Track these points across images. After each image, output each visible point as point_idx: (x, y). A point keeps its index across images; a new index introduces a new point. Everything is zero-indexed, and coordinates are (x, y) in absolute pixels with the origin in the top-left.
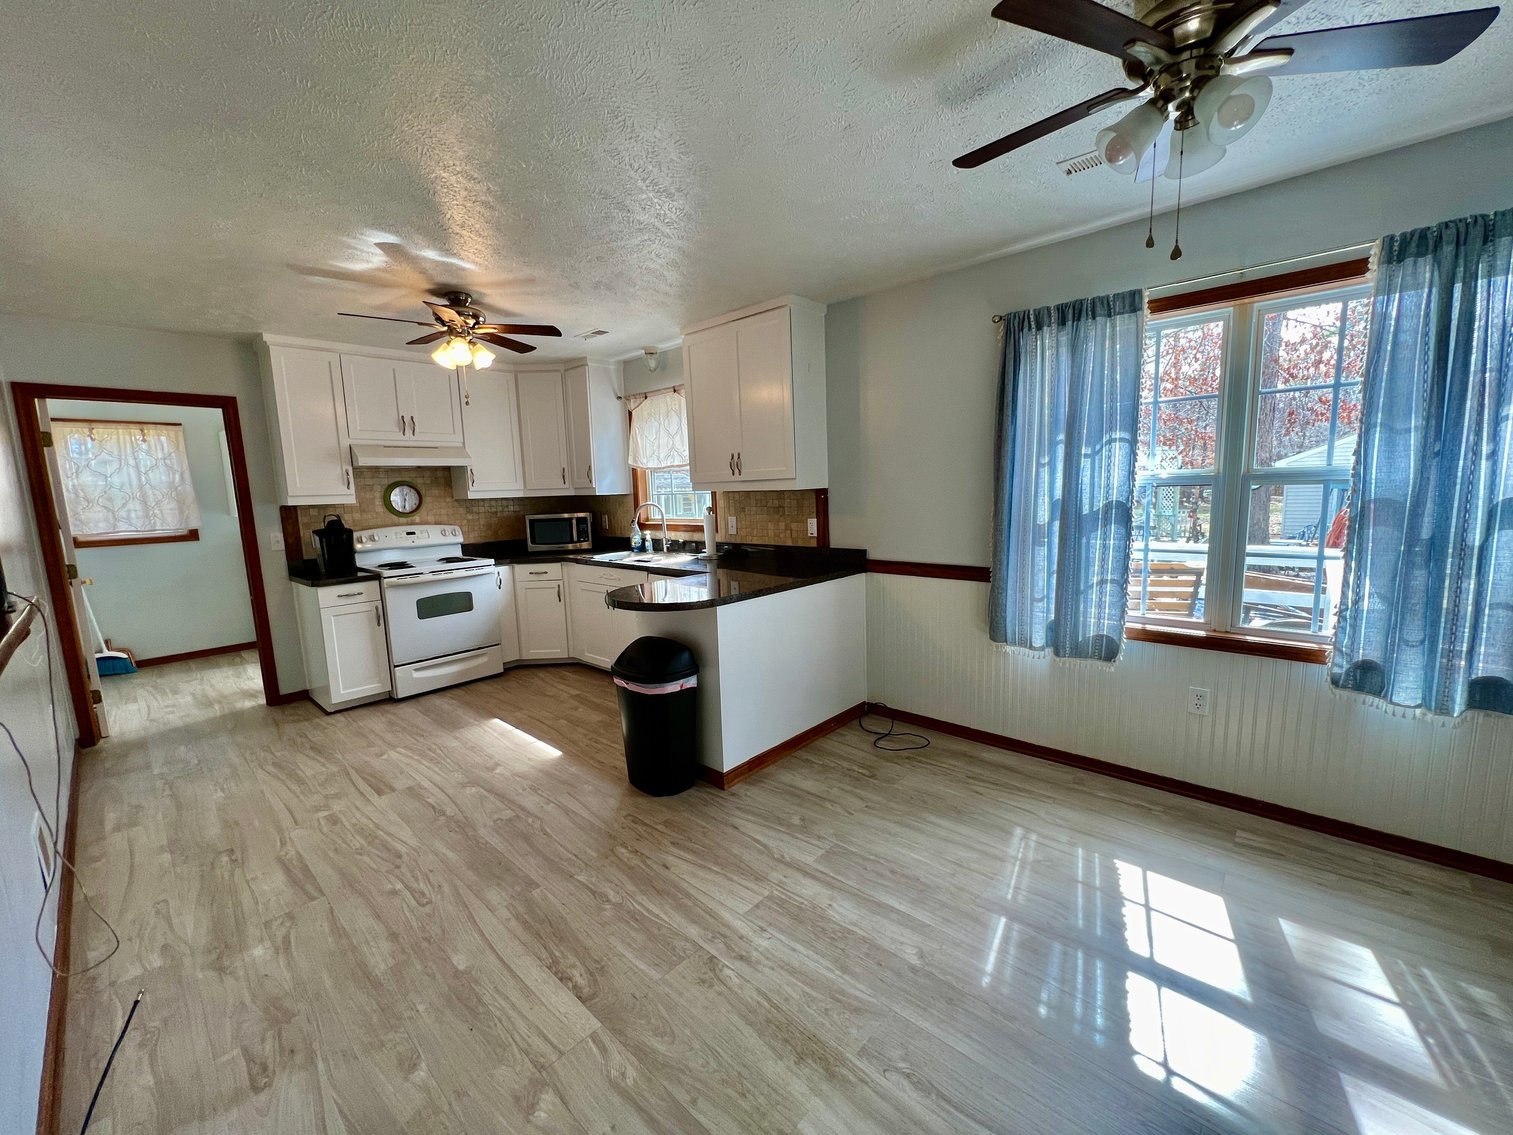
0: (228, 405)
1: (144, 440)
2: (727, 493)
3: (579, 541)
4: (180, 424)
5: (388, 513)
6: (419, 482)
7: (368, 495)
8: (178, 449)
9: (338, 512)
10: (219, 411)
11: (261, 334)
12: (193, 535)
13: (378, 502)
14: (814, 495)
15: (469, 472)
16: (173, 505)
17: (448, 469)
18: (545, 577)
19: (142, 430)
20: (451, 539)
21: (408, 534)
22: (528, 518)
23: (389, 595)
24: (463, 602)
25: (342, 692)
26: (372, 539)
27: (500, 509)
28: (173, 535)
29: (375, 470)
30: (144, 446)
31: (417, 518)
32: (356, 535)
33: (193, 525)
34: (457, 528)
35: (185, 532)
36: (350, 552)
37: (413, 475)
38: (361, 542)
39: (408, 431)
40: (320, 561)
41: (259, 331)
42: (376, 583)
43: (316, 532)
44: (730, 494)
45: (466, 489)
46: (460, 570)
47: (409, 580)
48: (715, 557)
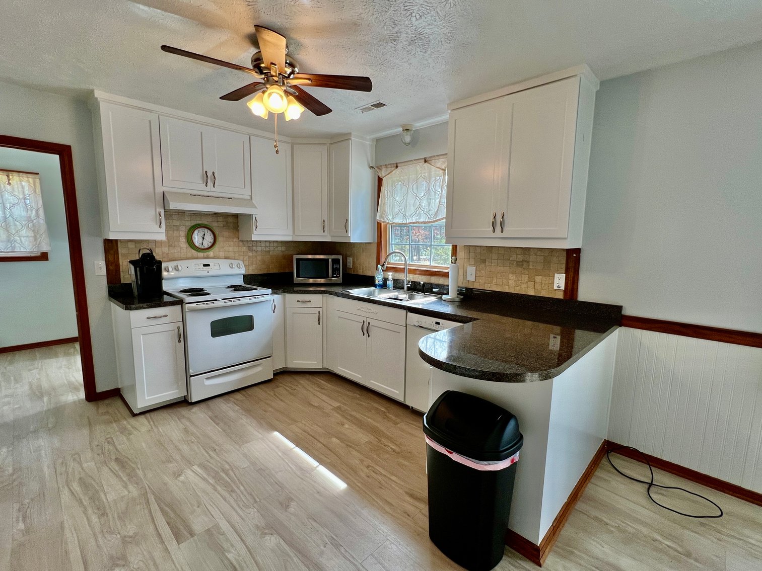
0: (64, 152)
1: (9, 184)
2: (469, 247)
3: (333, 277)
4: (37, 174)
5: (190, 249)
6: (214, 225)
7: (176, 234)
8: (35, 191)
9: (151, 246)
10: (57, 157)
11: (92, 91)
12: (44, 257)
13: (183, 240)
14: (565, 254)
15: (254, 219)
16: (31, 234)
17: (236, 216)
18: (308, 305)
19: (8, 176)
20: (236, 271)
21: (205, 265)
22: (295, 257)
23: (189, 317)
24: (245, 324)
25: (146, 398)
26: (176, 269)
27: (272, 249)
28: (29, 255)
29: (182, 213)
30: (8, 187)
31: (211, 253)
32: (164, 265)
33: (44, 250)
34: (241, 262)
35: (38, 254)
36: (159, 278)
37: (210, 219)
38: (168, 271)
39: (210, 184)
40: (134, 286)
41: (91, 87)
42: (179, 307)
43: (131, 262)
44: (471, 248)
45: (250, 232)
46: (245, 298)
47: (205, 306)
48: (457, 300)
